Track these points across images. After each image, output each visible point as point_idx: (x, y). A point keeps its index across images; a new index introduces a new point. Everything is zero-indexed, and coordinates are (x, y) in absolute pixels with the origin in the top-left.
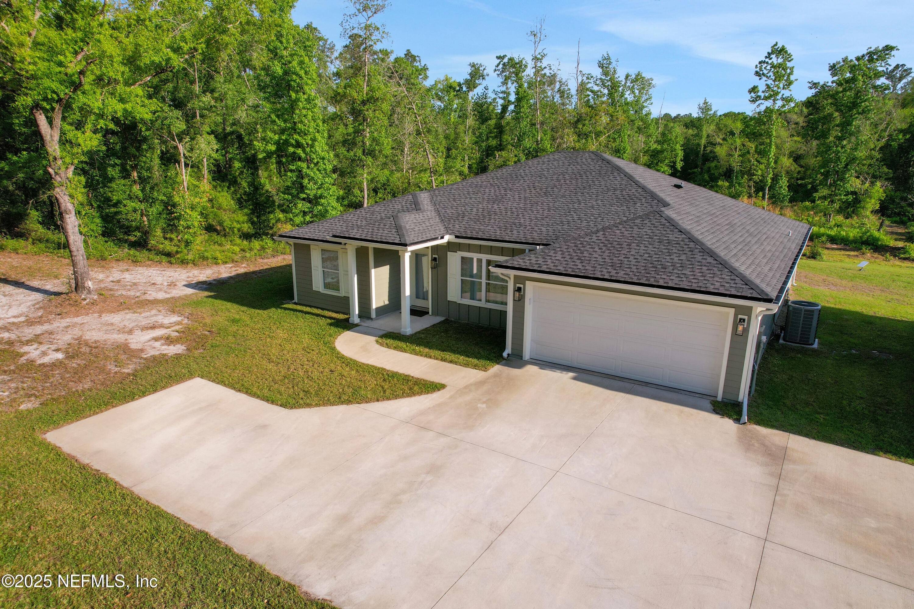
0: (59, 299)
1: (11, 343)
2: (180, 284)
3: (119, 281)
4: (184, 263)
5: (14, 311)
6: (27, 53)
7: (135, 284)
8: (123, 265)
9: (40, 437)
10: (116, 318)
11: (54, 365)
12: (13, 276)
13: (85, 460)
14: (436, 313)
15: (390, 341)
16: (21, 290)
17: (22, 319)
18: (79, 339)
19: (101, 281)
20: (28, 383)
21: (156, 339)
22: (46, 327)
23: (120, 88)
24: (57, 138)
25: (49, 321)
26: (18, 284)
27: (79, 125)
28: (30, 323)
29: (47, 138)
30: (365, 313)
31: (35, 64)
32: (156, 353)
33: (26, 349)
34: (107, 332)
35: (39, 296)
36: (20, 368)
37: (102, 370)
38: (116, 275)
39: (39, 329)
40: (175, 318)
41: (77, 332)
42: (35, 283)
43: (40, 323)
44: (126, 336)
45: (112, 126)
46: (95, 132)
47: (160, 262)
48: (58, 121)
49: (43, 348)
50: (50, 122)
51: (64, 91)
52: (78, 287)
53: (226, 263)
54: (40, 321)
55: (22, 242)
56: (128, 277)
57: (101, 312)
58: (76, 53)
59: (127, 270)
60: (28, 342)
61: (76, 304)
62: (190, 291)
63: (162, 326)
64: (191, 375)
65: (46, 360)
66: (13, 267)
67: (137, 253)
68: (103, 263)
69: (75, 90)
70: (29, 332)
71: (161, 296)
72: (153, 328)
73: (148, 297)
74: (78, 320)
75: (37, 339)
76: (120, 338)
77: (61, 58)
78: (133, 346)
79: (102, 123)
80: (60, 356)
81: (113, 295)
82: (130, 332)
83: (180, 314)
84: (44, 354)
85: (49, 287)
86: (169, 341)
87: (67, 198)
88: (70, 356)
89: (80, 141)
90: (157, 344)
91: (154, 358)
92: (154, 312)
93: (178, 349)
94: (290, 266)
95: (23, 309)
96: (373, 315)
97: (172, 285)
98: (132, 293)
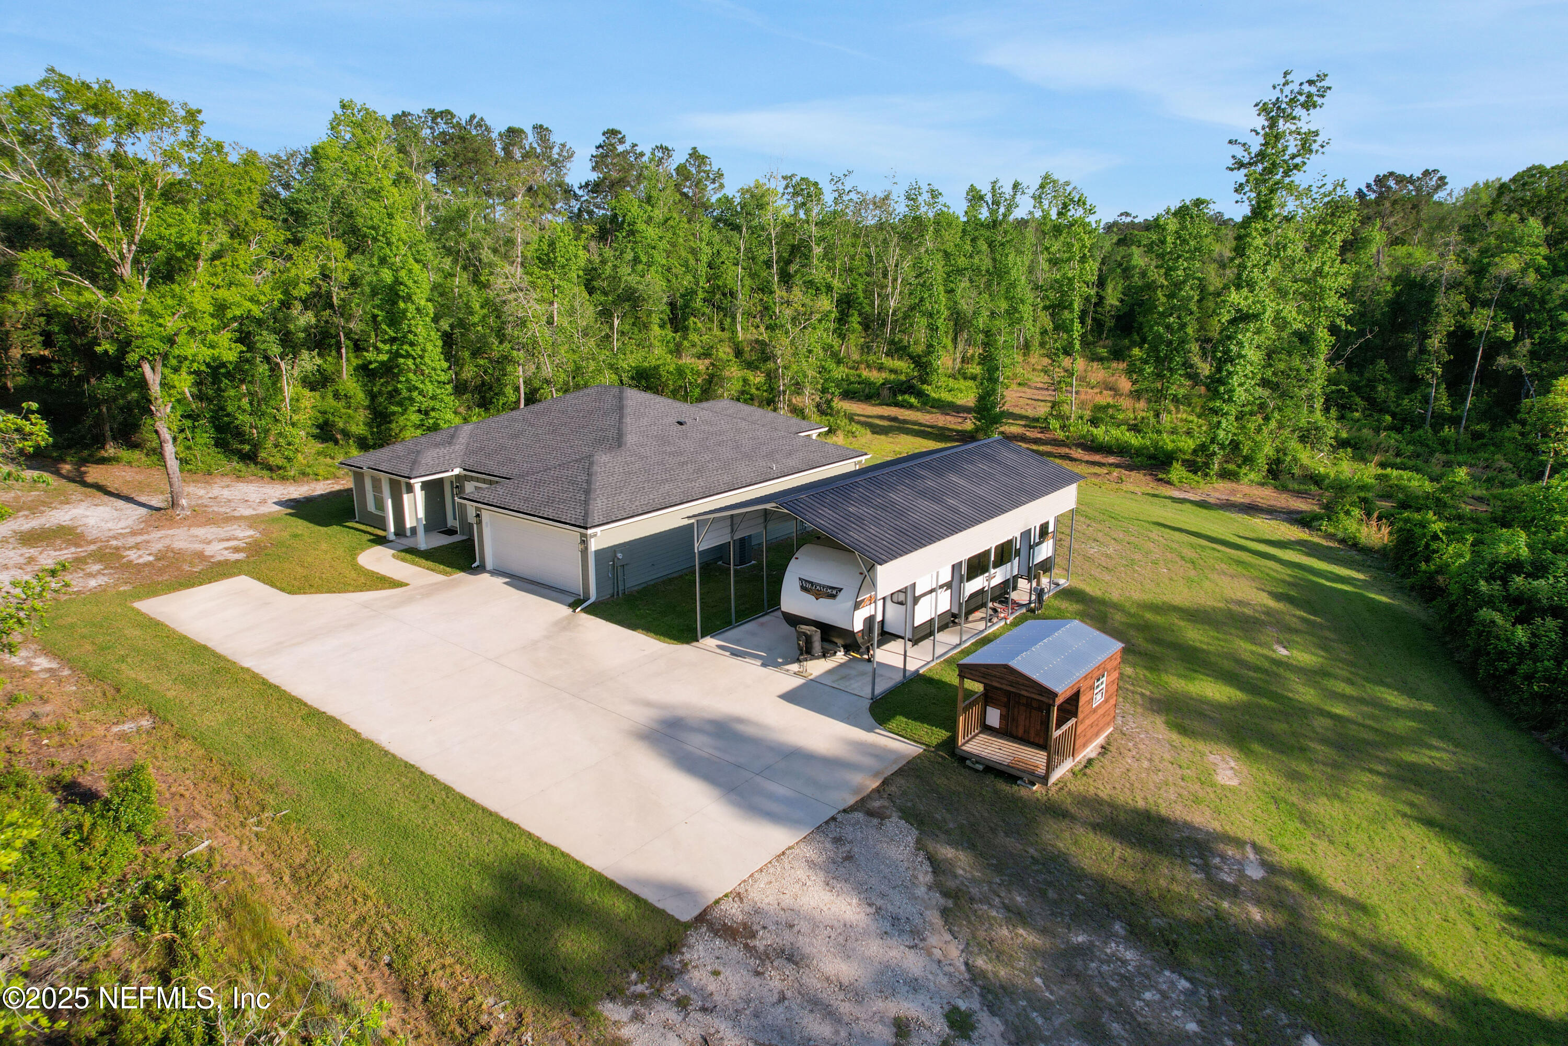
0: (158, 514)
1: (117, 548)
2: (270, 502)
3: (215, 498)
4: (284, 479)
5: (122, 524)
6: (135, 318)
7: (229, 501)
8: (226, 481)
9: (129, 604)
10: (201, 532)
11: (145, 565)
12: (125, 491)
13: (153, 616)
14: (463, 534)
15: (408, 556)
16: (131, 505)
17: (128, 530)
18: (168, 547)
19: (201, 497)
20: (127, 575)
21: (226, 549)
22: (145, 537)
23: (211, 337)
24: (158, 382)
25: (148, 533)
26: (128, 499)
27: (176, 370)
28: (133, 533)
29: (151, 382)
30: (400, 531)
31: (142, 326)
32: (222, 558)
33: (128, 553)
34: (191, 542)
35: (143, 511)
36: (122, 566)
37: (178, 569)
38: (216, 491)
39: (139, 539)
40: (251, 532)
41: (167, 542)
42: (143, 499)
43: (141, 534)
44: (205, 546)
45: (203, 368)
46: (190, 373)
47: (262, 478)
48: (159, 368)
49: (140, 553)
50: (153, 369)
51: (163, 348)
52: (174, 504)
53: (327, 479)
54: (141, 532)
55: (136, 454)
56: (226, 493)
57: (190, 526)
58: (174, 314)
59: (228, 486)
60: (130, 548)
61: (171, 518)
62: (278, 508)
63: (236, 539)
64: (239, 574)
65: (141, 561)
66: (126, 482)
67: (244, 468)
68: (208, 478)
69: (171, 346)
70: (132, 541)
71: (248, 512)
72: (228, 540)
73: (236, 514)
74: (171, 532)
75: (137, 546)
76: (198, 547)
77: (161, 321)
78: (207, 553)
79: (195, 366)
80: (151, 558)
81: (205, 512)
82: (209, 543)
83: (255, 529)
84: (140, 556)
85: (155, 502)
86: (236, 550)
87: (165, 430)
88: (158, 559)
89: (177, 383)
90: (226, 552)
91: (219, 563)
92: (235, 527)
93: (240, 556)
94: (351, 490)
95: (130, 522)
96: (408, 533)
97: (263, 502)
98: (223, 510)
